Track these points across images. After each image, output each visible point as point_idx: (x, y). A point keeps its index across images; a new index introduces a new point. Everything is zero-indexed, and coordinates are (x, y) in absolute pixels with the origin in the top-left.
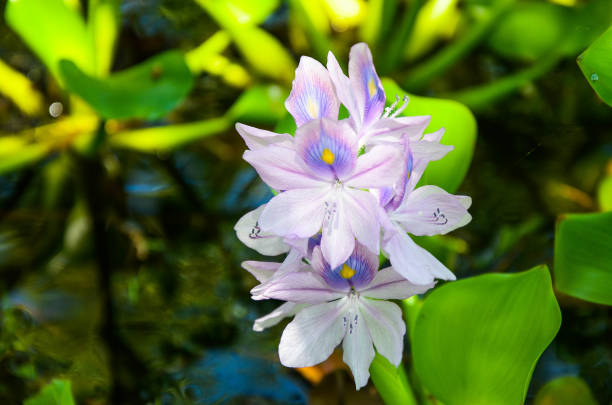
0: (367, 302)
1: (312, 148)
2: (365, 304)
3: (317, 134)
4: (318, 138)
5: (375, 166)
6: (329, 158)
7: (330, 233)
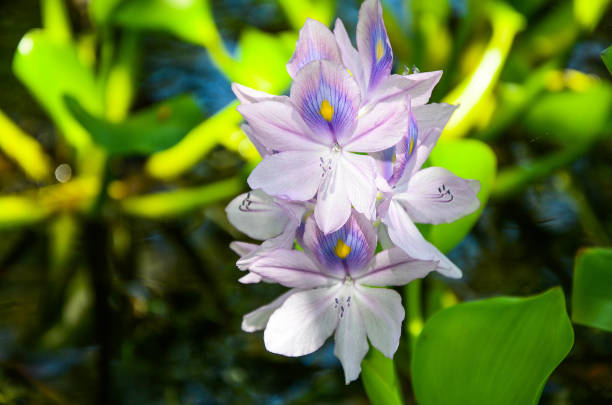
0: (363, 289)
1: (310, 98)
2: (361, 293)
3: (317, 81)
4: (317, 86)
5: (377, 126)
6: (328, 112)
7: (324, 198)
